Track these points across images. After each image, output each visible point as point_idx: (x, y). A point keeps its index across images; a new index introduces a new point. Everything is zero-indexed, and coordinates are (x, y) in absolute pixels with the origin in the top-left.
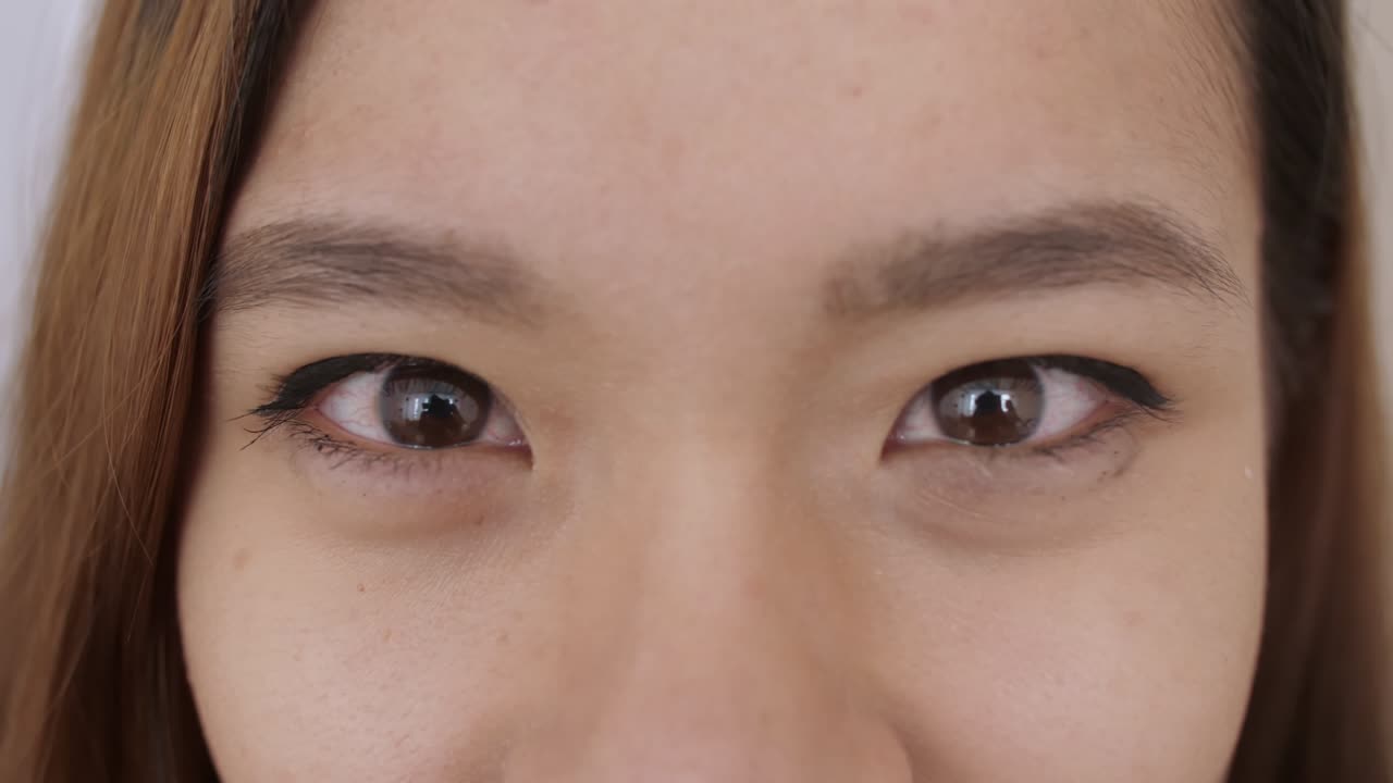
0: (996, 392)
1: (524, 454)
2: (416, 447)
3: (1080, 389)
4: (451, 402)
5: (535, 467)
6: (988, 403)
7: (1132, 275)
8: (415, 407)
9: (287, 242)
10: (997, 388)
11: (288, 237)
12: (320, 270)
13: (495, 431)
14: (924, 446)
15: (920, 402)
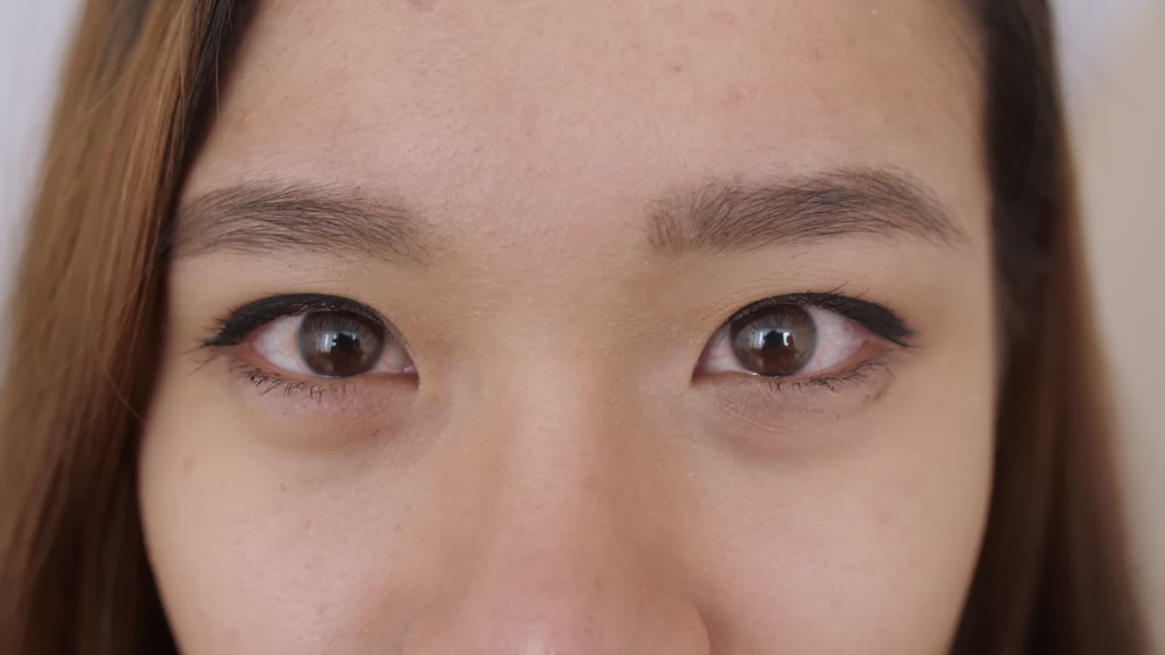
0: (779, 331)
1: (413, 378)
2: (327, 377)
3: (846, 329)
4: (354, 337)
5: (420, 387)
6: (773, 339)
7: (885, 226)
8: (327, 342)
9: (230, 202)
10: (781, 326)
11: (232, 198)
12: (257, 223)
13: (389, 362)
14: (724, 375)
15: (721, 336)
